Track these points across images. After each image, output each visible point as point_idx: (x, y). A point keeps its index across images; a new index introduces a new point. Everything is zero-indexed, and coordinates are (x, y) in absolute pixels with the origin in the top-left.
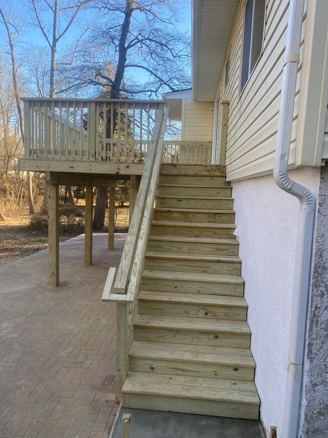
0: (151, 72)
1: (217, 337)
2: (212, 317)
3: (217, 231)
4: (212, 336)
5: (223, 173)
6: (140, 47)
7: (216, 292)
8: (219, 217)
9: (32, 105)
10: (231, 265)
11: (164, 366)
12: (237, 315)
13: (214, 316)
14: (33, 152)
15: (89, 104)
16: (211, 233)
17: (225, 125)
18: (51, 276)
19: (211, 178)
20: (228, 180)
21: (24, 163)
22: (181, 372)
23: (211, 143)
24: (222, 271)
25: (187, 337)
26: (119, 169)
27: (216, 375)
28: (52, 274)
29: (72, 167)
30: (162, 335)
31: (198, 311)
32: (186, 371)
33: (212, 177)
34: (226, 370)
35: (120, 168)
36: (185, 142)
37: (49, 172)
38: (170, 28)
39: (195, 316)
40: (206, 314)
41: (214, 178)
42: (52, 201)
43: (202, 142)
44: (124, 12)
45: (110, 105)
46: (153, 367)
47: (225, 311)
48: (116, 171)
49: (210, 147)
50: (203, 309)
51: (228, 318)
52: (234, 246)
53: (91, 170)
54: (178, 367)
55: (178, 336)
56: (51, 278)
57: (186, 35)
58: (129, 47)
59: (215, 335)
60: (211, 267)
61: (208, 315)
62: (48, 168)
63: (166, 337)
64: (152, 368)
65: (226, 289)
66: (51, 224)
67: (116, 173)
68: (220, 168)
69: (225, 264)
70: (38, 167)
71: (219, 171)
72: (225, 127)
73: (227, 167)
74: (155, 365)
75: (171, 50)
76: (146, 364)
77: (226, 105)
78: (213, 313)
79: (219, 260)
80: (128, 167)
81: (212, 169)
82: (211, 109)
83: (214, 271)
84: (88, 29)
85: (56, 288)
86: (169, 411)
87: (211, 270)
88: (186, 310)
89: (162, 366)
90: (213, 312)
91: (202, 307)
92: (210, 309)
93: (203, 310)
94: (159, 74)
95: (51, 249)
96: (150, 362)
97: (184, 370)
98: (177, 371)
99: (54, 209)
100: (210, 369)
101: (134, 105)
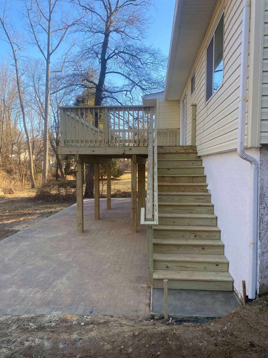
0: (126, 76)
1: (204, 249)
2: (199, 238)
3: (196, 188)
4: (201, 248)
5: (195, 150)
6: (116, 58)
7: (200, 224)
8: (196, 179)
9: (66, 111)
10: (207, 208)
11: (175, 266)
12: (215, 236)
13: (200, 238)
14: (66, 142)
15: (103, 109)
16: (192, 189)
17: (194, 119)
18: (79, 225)
19: (187, 154)
20: (198, 155)
21: (61, 149)
22: (184, 268)
23: (179, 129)
24: (202, 212)
25: (186, 249)
26: (125, 151)
27: (205, 269)
28: (79, 224)
29: (94, 151)
30: (171, 249)
31: (190, 235)
32: (188, 268)
33: (188, 153)
34: (211, 266)
35: (126, 150)
36: (160, 129)
37: (78, 155)
38: (138, 44)
39: (189, 238)
40: (195, 236)
41: (189, 154)
42: (79, 174)
43: (172, 129)
44: (104, 34)
45: (117, 109)
46: (168, 266)
47: (206, 234)
48: (123, 152)
49: (178, 132)
50: (193, 233)
51: (209, 238)
52: (208, 197)
53: (106, 152)
54: (183, 265)
55: (180, 249)
56: (79, 226)
57: (151, 48)
58: (108, 58)
59: (202, 247)
60: (195, 210)
61: (196, 237)
62: (78, 152)
63: (173, 250)
64: (167, 267)
65: (205, 222)
66: (78, 190)
67: (123, 153)
68: (192, 147)
69: (203, 207)
70: (70, 152)
71: (192, 149)
72: (194, 121)
73: (197, 147)
74: (169, 265)
75: (139, 59)
76: (164, 265)
77: (194, 106)
78: (199, 236)
79: (199, 205)
80: (131, 149)
81: (187, 148)
82: (178, 106)
83: (197, 212)
84: (74, 45)
85: (82, 233)
86: (181, 289)
87: (195, 211)
88: (183, 235)
89: (173, 266)
90: (200, 235)
91: (193, 232)
92: (198, 233)
93: (193, 234)
94: (131, 78)
95: (79, 207)
96: (166, 264)
97: (186, 267)
98: (182, 268)
99: (80, 179)
100: (202, 266)
101: (133, 109)
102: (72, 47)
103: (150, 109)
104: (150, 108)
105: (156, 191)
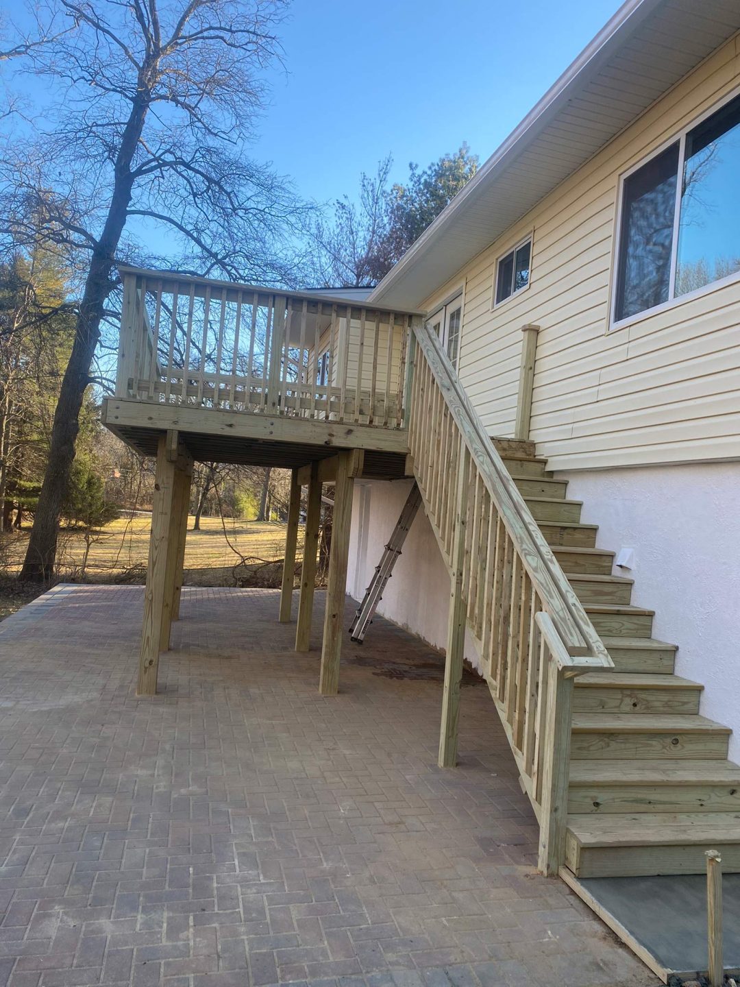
0: (188, 233)
1: (676, 742)
2: (645, 711)
3: (581, 560)
4: (669, 740)
5: (530, 455)
6: (158, 177)
7: (631, 668)
8: (568, 534)
10: (635, 619)
11: (617, 798)
12: (684, 703)
13: (647, 708)
14: (135, 386)
16: (570, 564)
17: (531, 368)
18: (146, 668)
19: (519, 462)
20: (549, 468)
21: (117, 408)
22: (646, 806)
24: (621, 631)
25: (628, 745)
26: (331, 435)
27: (702, 805)
28: (147, 664)
29: (231, 426)
30: (585, 745)
31: (622, 700)
32: (655, 804)
33: (521, 461)
34: (719, 794)
35: (334, 433)
37: (177, 432)
38: (232, 152)
39: (616, 710)
40: (635, 705)
41: (525, 463)
42: (162, 496)
44: (131, 99)
46: (598, 801)
47: (665, 697)
48: (326, 438)
50: (630, 696)
51: (671, 711)
52: (624, 587)
53: (271, 433)
54: (640, 796)
55: (613, 745)
56: (145, 672)
57: (267, 170)
58: (140, 172)
59: (673, 738)
60: (602, 625)
61: (638, 708)
62: (175, 423)
63: (592, 748)
64: (597, 804)
65: (645, 662)
66: (156, 548)
67: (326, 442)
68: (525, 446)
69: (625, 618)
70: (150, 418)
71: (523, 452)
72: (531, 372)
73: (536, 445)
74: (602, 797)
75: (228, 194)
76: (586, 797)
77: (532, 332)
78: (645, 702)
79: (618, 611)
80: (350, 432)
81: (510, 447)
83: (609, 631)
85: (155, 696)
87: (603, 629)
88: (601, 700)
89: (613, 799)
90: (647, 701)
91: (628, 692)
92: (642, 695)
93: (630, 698)
95: (151, 605)
96: (593, 793)
97: (650, 803)
98: (639, 805)
99: (166, 514)
100: (691, 797)
102: (4, 116)
103: (414, 321)
104: (413, 318)
105: (552, 562)
